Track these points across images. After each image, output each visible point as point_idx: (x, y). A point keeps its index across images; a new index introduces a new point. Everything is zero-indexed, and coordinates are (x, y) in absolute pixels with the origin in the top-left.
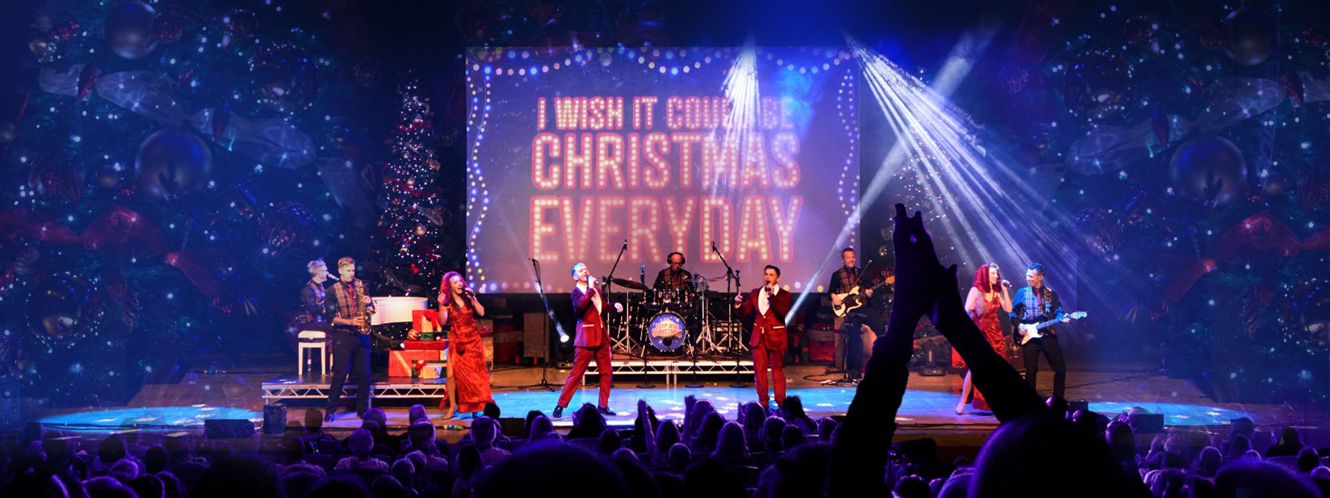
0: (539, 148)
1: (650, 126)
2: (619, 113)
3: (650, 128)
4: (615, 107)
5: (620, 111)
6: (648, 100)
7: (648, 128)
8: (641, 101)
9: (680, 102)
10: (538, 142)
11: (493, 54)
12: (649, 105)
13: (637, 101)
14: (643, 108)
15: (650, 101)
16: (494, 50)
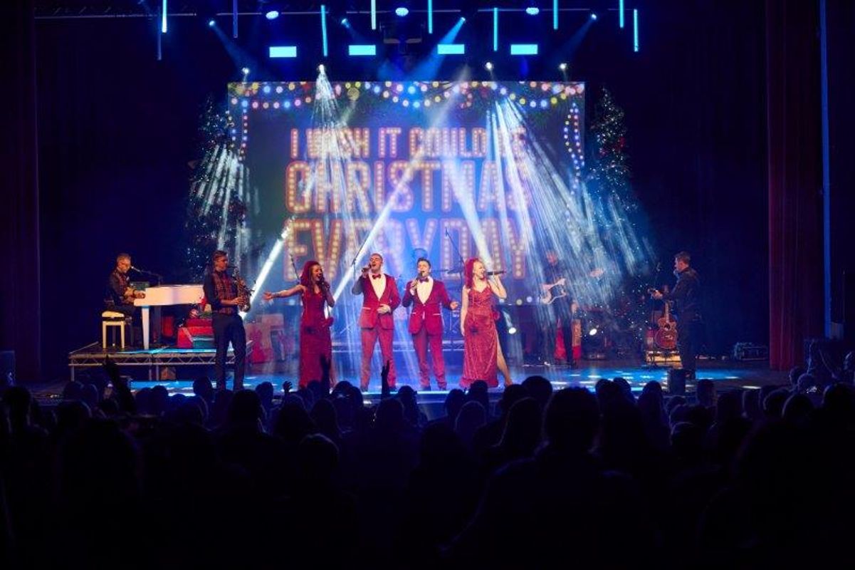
0: (292, 175)
1: (394, 155)
2: (366, 143)
3: (395, 157)
4: (362, 137)
5: (366, 141)
6: (392, 131)
7: (392, 156)
8: (385, 131)
9: (421, 133)
10: (292, 169)
11: (250, 89)
12: (394, 135)
13: (382, 132)
14: (388, 138)
15: (394, 132)
16: (251, 85)
